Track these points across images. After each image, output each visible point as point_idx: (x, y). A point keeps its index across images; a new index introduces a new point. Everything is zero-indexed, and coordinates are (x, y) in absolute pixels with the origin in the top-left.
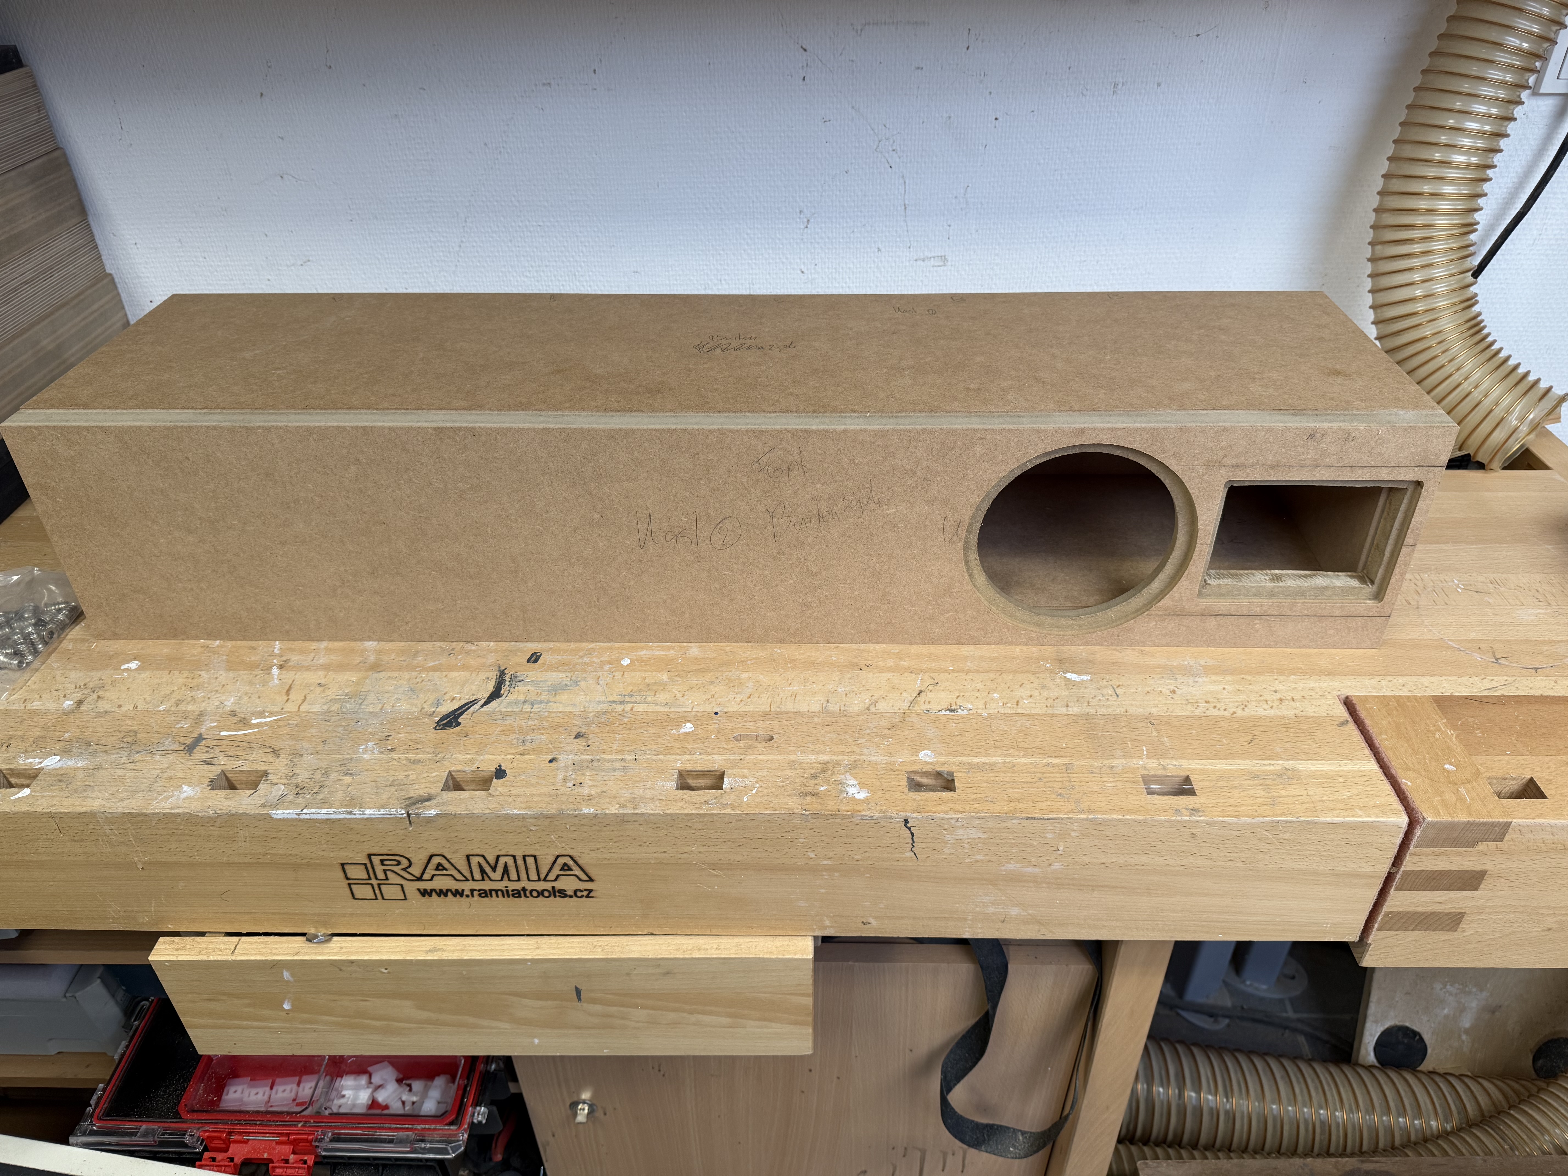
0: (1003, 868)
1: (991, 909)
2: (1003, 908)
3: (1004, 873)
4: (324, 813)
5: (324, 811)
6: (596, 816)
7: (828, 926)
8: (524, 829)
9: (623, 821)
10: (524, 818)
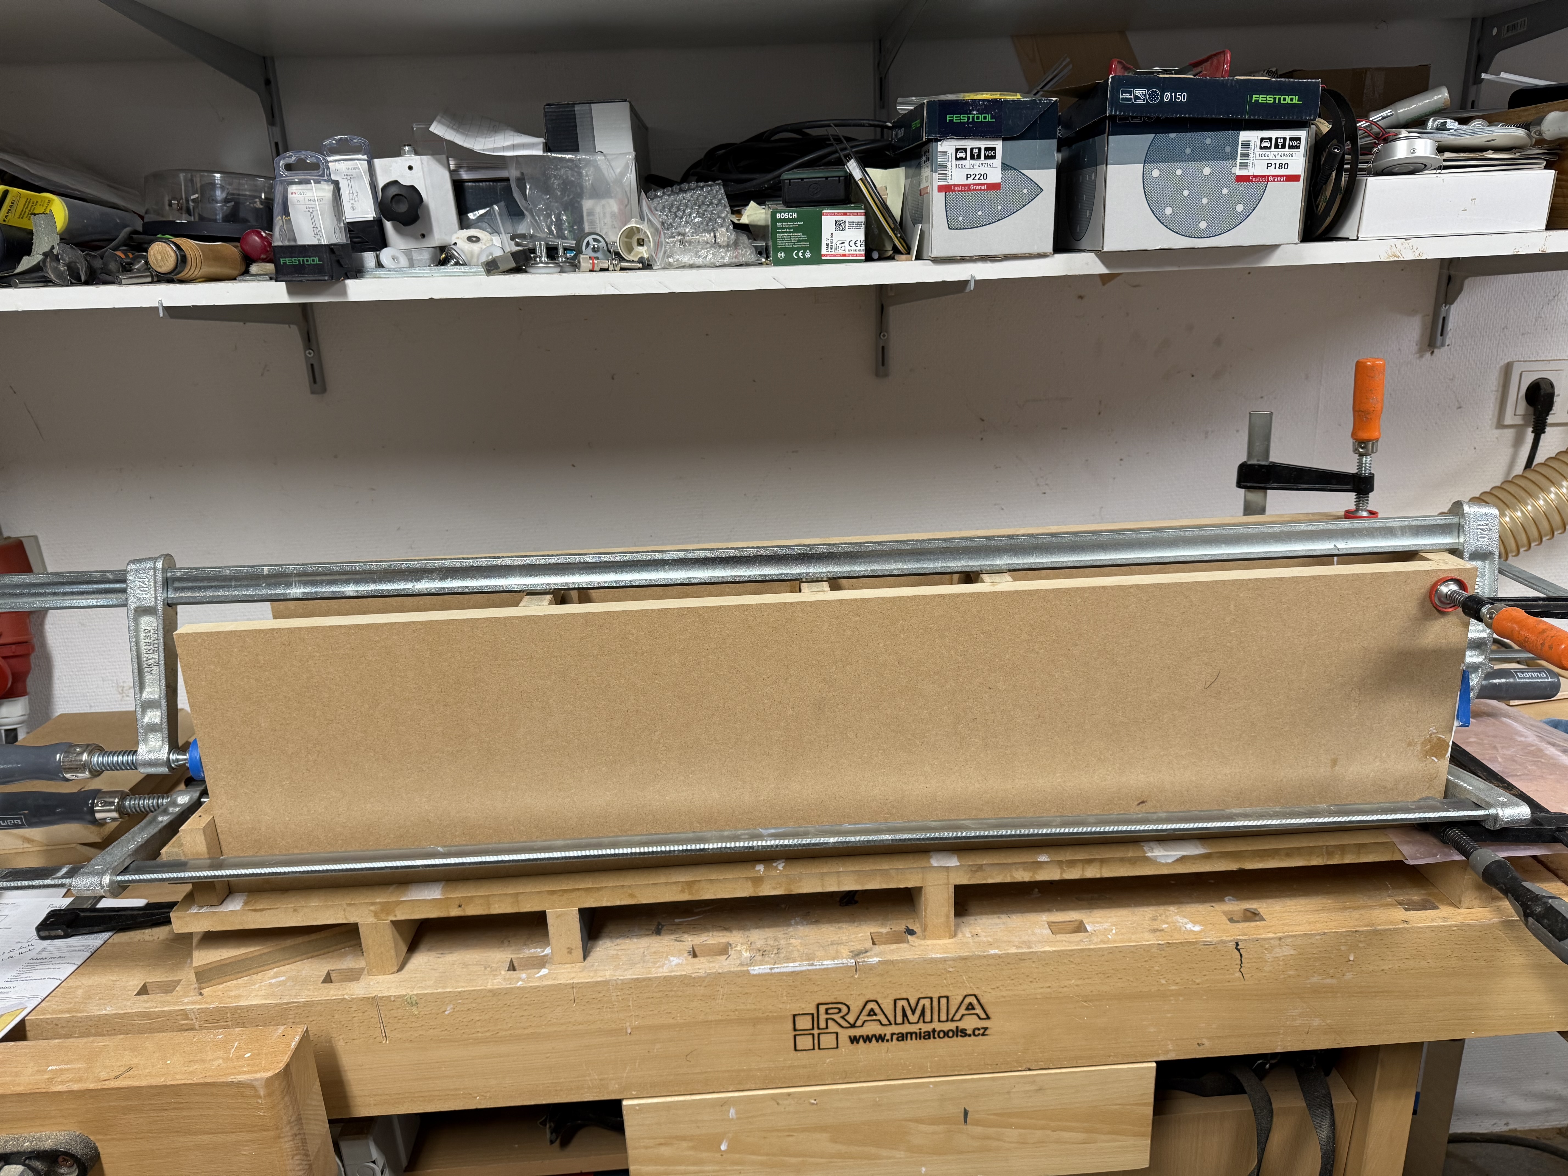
0: (1308, 981)
1: (1298, 1023)
2: (1307, 1020)
3: (1309, 986)
4: (791, 967)
5: (792, 965)
6: (1000, 956)
7: (1170, 1050)
8: (943, 971)
9: (1021, 960)
10: (944, 960)
